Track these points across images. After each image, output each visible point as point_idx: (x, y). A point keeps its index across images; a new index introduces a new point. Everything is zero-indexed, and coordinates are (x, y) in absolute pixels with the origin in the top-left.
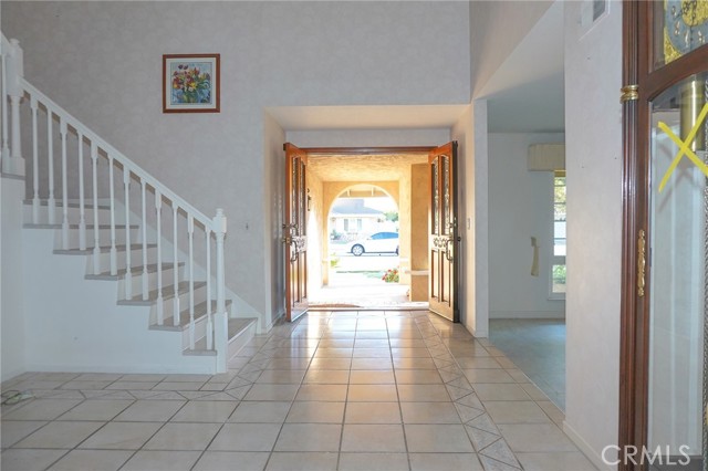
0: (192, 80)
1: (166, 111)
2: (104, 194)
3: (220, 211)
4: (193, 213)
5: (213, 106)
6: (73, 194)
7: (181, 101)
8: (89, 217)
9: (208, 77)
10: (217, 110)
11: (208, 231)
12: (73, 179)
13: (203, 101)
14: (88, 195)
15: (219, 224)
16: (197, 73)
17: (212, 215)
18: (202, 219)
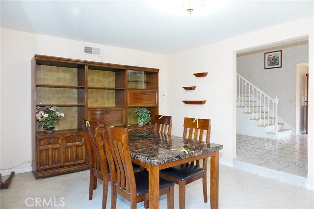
0: (273, 59)
1: (265, 69)
2: (248, 93)
3: (277, 97)
4: (269, 98)
5: (280, 66)
6: (241, 93)
7: (270, 65)
8: (244, 99)
9: (278, 57)
10: (281, 67)
11: (273, 103)
12: (241, 89)
13: (277, 65)
14: (244, 93)
15: (276, 101)
16: (274, 57)
17: (274, 98)
18: (272, 99)
